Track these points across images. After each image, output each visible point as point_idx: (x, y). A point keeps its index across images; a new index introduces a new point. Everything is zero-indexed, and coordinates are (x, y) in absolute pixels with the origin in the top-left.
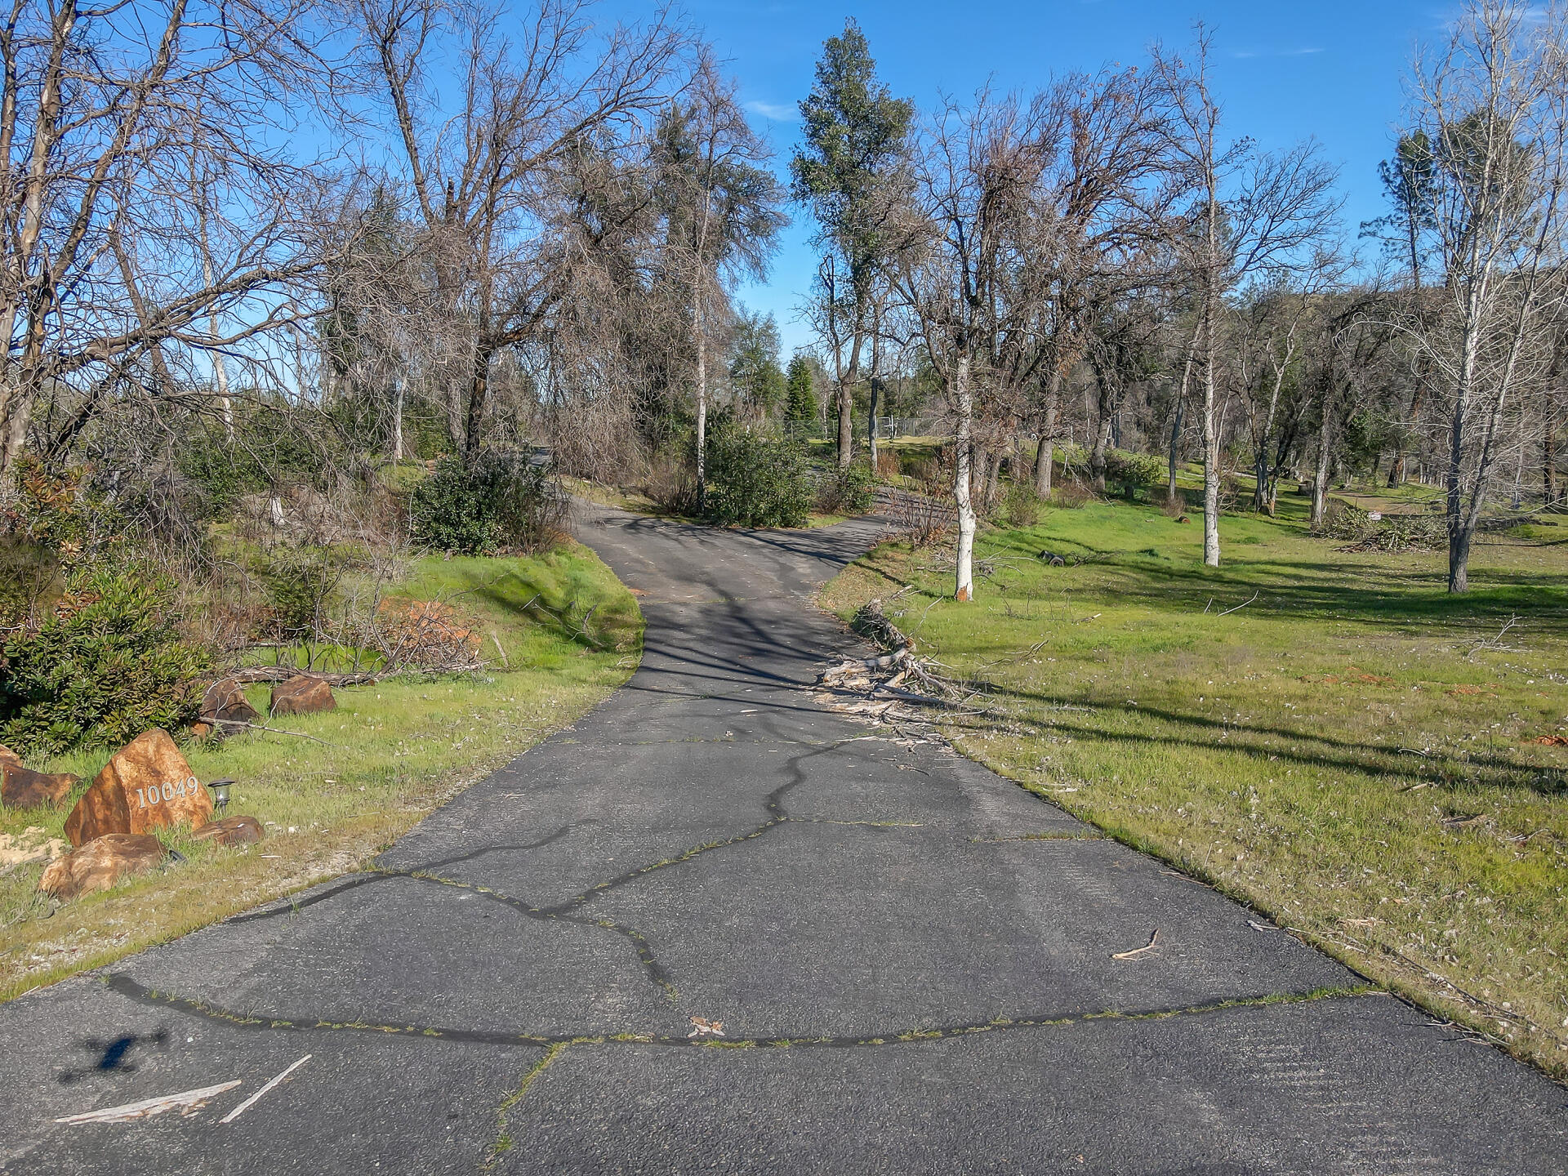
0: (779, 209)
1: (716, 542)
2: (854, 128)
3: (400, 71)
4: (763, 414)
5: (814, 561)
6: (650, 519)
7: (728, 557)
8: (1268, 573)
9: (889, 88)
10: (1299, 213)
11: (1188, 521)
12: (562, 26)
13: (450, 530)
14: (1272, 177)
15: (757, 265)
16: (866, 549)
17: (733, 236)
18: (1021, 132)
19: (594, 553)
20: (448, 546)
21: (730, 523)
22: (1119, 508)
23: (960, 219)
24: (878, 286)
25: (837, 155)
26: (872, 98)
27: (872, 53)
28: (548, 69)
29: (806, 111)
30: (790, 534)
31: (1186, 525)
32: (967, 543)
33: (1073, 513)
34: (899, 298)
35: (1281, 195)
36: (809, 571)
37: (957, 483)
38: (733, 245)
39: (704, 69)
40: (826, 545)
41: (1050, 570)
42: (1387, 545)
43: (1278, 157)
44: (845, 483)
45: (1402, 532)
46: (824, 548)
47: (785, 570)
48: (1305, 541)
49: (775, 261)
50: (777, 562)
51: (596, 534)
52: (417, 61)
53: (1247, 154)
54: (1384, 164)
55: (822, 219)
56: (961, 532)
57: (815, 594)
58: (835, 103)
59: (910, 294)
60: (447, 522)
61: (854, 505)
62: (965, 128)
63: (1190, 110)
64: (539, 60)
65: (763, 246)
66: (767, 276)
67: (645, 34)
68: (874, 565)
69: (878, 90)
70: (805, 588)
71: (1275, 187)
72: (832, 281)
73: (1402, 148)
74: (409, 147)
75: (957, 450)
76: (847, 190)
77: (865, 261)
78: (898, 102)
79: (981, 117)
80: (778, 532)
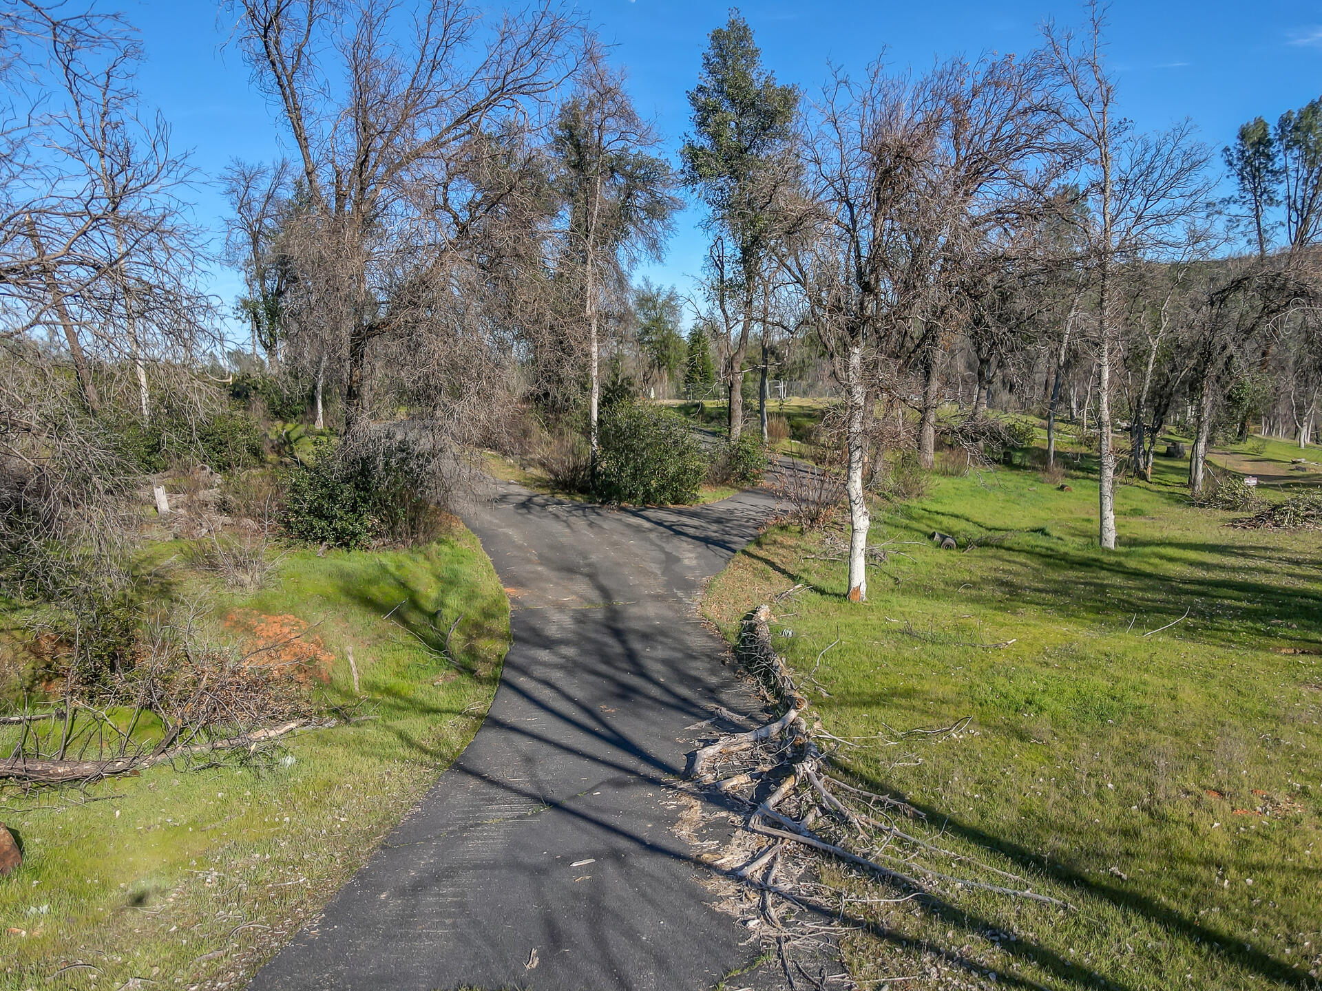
0: (673, 193)
1: (605, 526)
2: (741, 115)
3: (289, 64)
4: (666, 377)
5: (702, 549)
6: (543, 495)
7: (614, 544)
8: (1171, 559)
9: (774, 75)
10: (1175, 192)
11: (1070, 490)
12: (450, 15)
13: (324, 523)
14: (1148, 157)
15: (653, 245)
16: (754, 532)
17: (631, 219)
18: (908, 116)
19: (478, 541)
20: (324, 539)
21: (620, 500)
22: (1000, 475)
23: (852, 202)
24: (766, 267)
25: (723, 140)
26: (757, 86)
27: (757, 41)
28: (438, 58)
29: (694, 100)
30: (680, 513)
31: (1068, 493)
32: (861, 541)
33: (956, 481)
34: (787, 277)
35: (1156, 175)
36: (694, 563)
37: (849, 478)
38: (631, 228)
39: (590, 56)
40: (714, 527)
41: (942, 556)
42: (1282, 521)
43: (1153, 139)
44: (736, 457)
45: (1297, 507)
46: (713, 531)
47: (671, 560)
48: (1190, 513)
49: (670, 242)
50: (662, 550)
51: (487, 517)
52: (306, 50)
53: (1126, 135)
54: (1227, 149)
55: (711, 203)
56: (854, 530)
57: (699, 596)
58: (722, 92)
59: (797, 273)
60: (321, 516)
61: (744, 477)
62: (856, 105)
63: (1085, 88)
64: (430, 51)
65: (659, 229)
66: (663, 256)
67: (529, 19)
68: (762, 553)
69: (763, 78)
70: (689, 587)
71: (1151, 169)
72: (722, 263)
73: (1243, 135)
74: (298, 136)
75: (849, 444)
76: (735, 175)
77: (753, 243)
78: (783, 89)
79: (874, 92)
80: (668, 509)
